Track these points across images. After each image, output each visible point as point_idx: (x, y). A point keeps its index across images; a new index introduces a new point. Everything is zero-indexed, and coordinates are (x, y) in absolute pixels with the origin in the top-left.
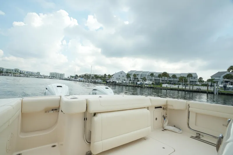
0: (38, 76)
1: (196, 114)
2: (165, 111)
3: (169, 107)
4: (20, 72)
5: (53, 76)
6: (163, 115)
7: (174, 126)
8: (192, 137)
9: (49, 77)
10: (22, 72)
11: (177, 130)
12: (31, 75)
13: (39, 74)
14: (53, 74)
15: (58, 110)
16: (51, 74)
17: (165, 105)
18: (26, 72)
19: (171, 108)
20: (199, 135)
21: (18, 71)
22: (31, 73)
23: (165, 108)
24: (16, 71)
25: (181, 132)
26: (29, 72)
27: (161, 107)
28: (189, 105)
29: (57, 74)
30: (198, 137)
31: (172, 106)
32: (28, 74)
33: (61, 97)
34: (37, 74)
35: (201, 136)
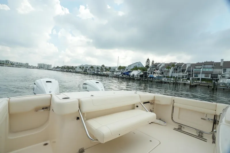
0: (27, 66)
1: (180, 108)
2: (152, 106)
3: (156, 102)
4: (11, 63)
5: (41, 67)
6: (151, 110)
7: (160, 119)
8: (175, 129)
9: (37, 67)
10: (12, 63)
11: (162, 123)
12: (21, 66)
13: (28, 65)
14: (41, 65)
15: (49, 109)
16: (39, 64)
17: (152, 101)
18: (16, 63)
19: (158, 103)
20: (181, 127)
21: (9, 62)
22: (20, 63)
23: (152, 103)
24: (6, 62)
25: (165, 124)
26: (18, 63)
27: (149, 102)
28: (174, 100)
29: (44, 65)
30: (180, 128)
31: (159, 101)
32: (18, 65)
33: (51, 95)
34: (26, 65)
35: (182, 128)
